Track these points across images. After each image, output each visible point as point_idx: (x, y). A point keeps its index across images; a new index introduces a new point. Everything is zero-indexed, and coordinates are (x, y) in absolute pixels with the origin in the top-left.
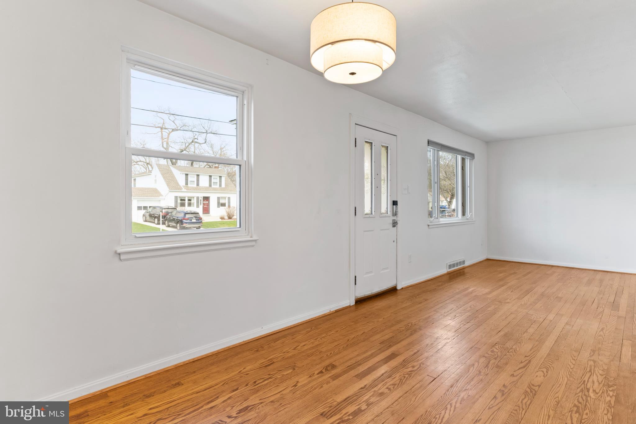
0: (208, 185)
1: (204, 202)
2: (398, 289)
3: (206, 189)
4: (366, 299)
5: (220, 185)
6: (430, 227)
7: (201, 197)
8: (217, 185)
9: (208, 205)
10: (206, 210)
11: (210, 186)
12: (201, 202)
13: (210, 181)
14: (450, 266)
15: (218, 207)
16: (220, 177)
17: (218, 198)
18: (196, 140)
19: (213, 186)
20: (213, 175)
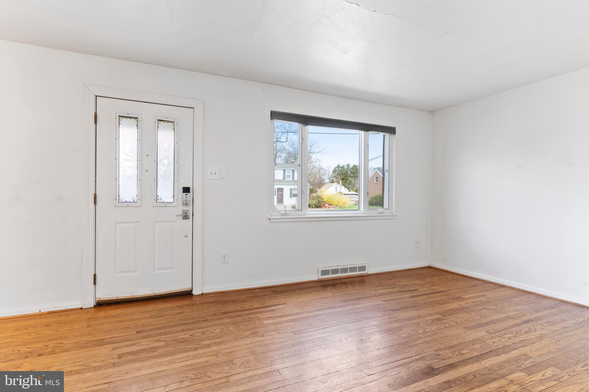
0: (282, 178)
1: (278, 193)
2: (194, 294)
3: (280, 181)
4: (120, 303)
5: (293, 178)
6: (271, 221)
7: (276, 189)
8: (290, 178)
9: (282, 195)
10: (280, 200)
11: (284, 178)
12: (275, 193)
13: (284, 174)
14: (324, 272)
15: (291, 197)
16: (293, 171)
17: (291, 190)
18: (279, 139)
19: (286, 179)
20: (287, 169)
